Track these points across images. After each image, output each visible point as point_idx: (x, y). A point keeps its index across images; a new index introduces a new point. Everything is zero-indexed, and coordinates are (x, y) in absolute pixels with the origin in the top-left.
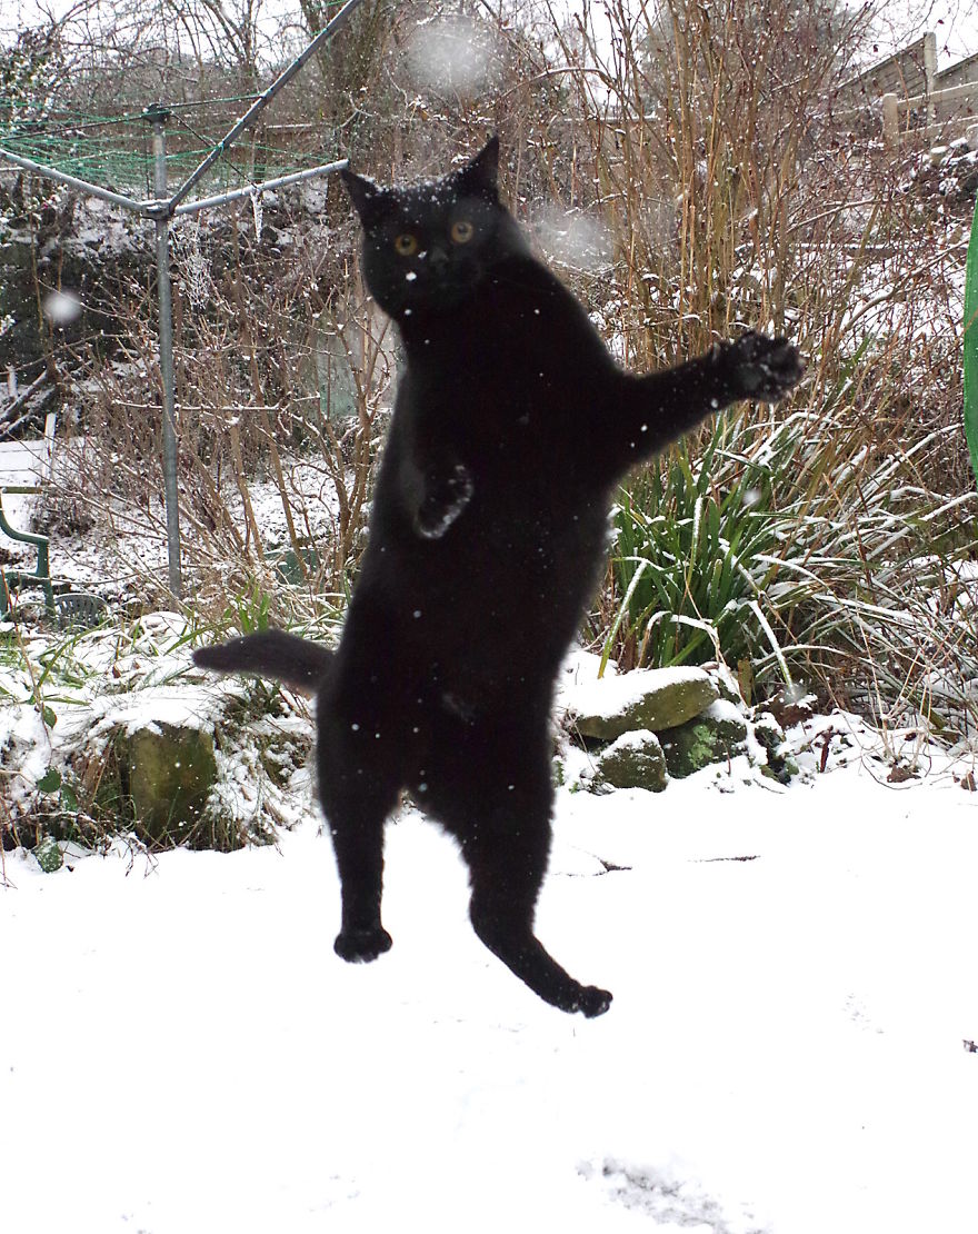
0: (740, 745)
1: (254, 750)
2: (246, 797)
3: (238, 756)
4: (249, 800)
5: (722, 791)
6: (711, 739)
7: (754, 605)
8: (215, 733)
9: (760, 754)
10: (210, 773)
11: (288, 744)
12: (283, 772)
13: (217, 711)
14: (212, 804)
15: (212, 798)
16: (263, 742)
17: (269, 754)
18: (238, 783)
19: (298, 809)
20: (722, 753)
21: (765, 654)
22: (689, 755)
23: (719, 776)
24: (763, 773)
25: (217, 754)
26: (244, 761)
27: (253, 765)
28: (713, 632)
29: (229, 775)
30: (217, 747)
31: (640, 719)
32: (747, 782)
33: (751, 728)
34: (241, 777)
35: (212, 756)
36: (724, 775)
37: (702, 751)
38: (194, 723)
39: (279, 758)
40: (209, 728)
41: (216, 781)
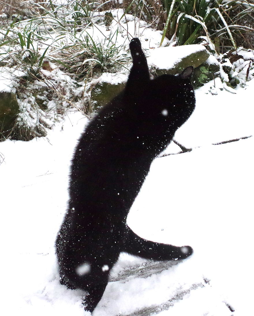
0: (217, 73)
1: (33, 97)
2: (32, 117)
3: (26, 100)
4: (33, 119)
5: (213, 94)
6: (206, 72)
7: (217, 10)
8: (17, 92)
9: (225, 76)
10: (16, 109)
11: (45, 92)
12: (44, 103)
13: (16, 83)
14: (19, 121)
15: (19, 119)
16: (35, 92)
17: (38, 96)
18: (28, 112)
19: (53, 120)
20: (211, 77)
21: (221, 27)
22: (199, 79)
23: (211, 88)
24: (228, 85)
25: (18, 101)
26: (29, 102)
27: (33, 103)
28: (203, 24)
29: (24, 109)
30: (18, 98)
31: (180, 68)
32: (221, 89)
33: (221, 66)
34: (29, 109)
35: (16, 102)
36: (213, 88)
37: (204, 77)
38: (8, 90)
39: (42, 98)
40: (14, 91)
41: (19, 112)
